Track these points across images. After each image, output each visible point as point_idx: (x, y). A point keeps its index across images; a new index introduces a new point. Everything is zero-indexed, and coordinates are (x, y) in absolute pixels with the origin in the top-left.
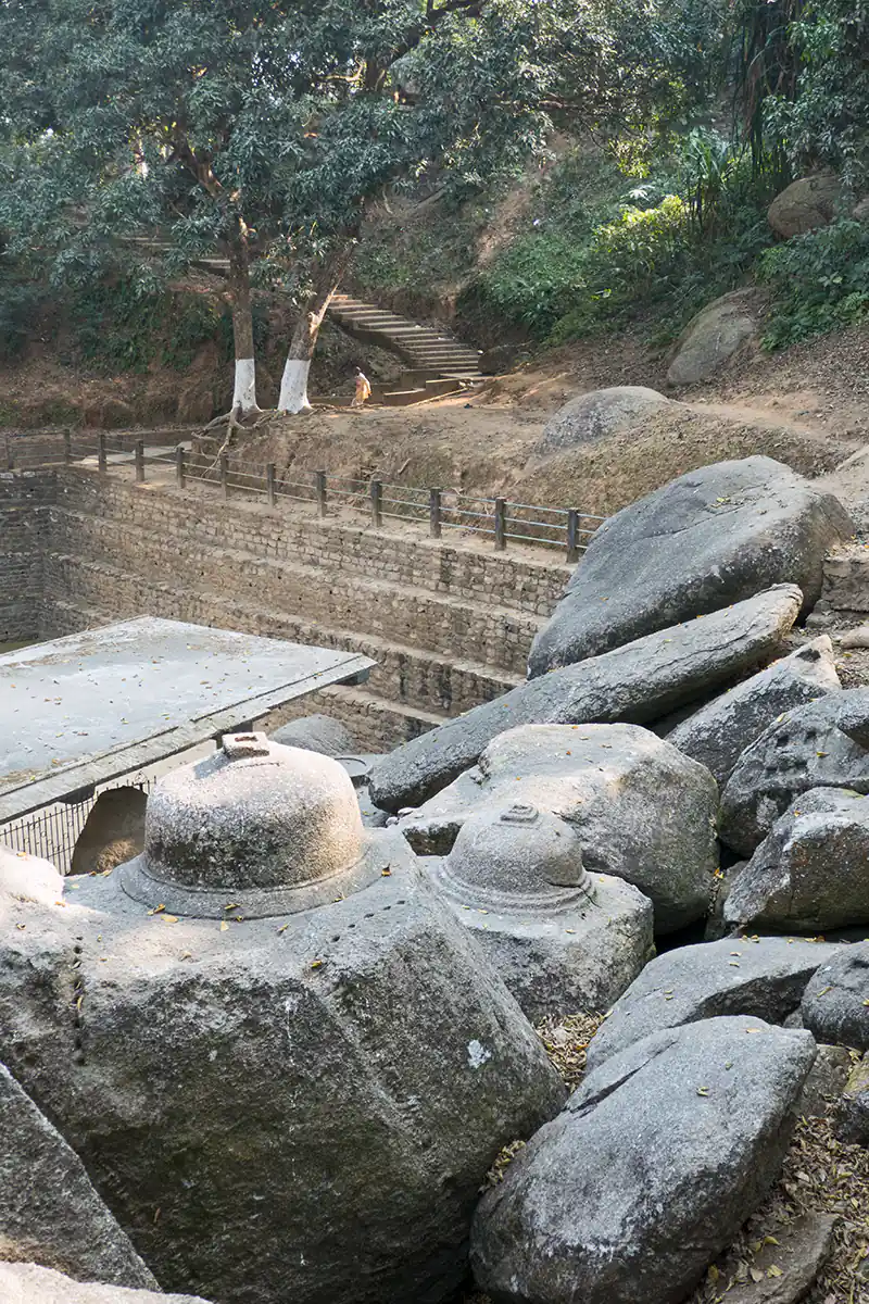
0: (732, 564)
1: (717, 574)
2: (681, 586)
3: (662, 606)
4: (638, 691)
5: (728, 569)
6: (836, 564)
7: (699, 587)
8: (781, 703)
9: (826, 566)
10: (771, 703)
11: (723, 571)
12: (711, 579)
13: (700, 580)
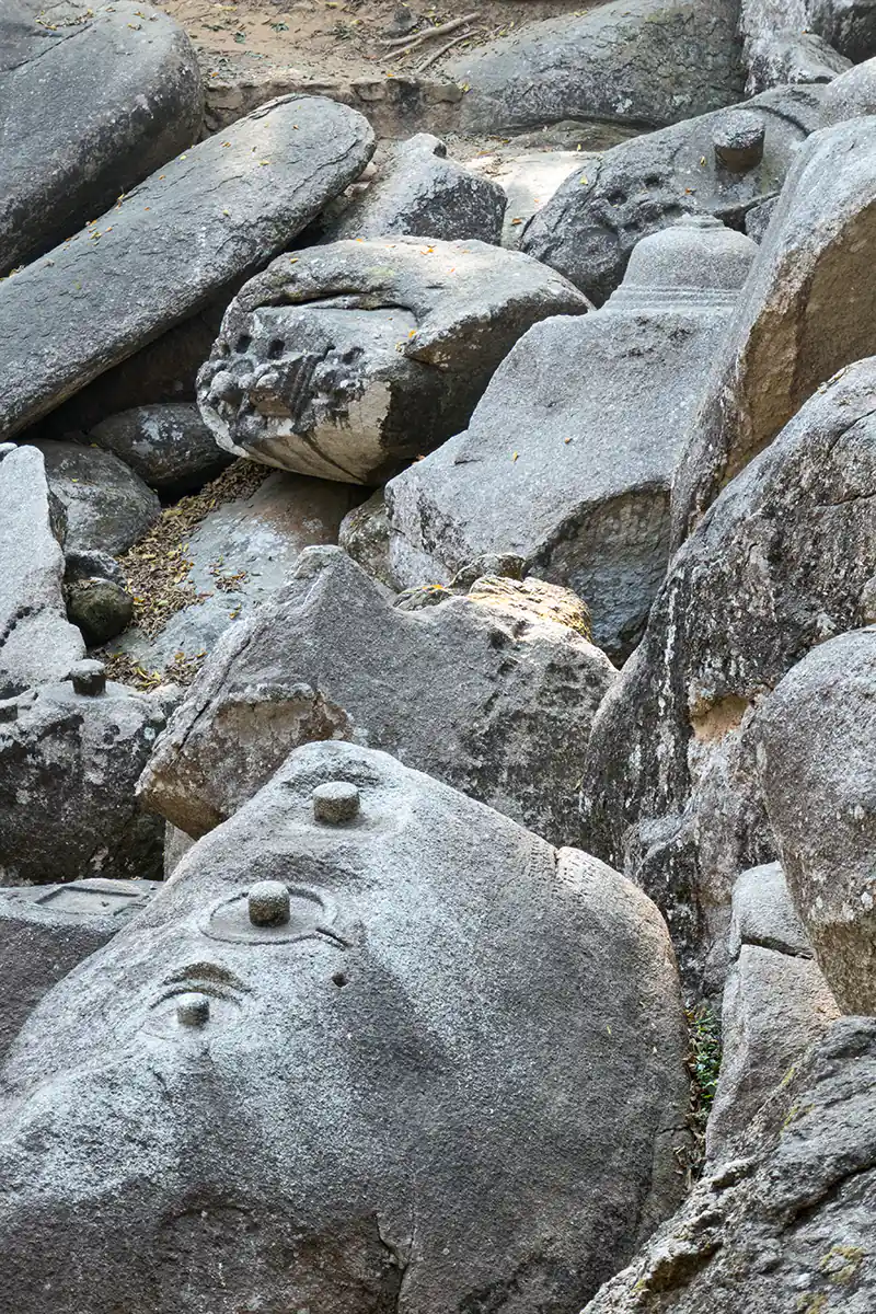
0: (160, 91)
1: (146, 107)
2: (102, 129)
3: (82, 161)
4: (284, 222)
5: (156, 98)
6: (224, 91)
7: (126, 127)
8: (455, 204)
9: (211, 95)
10: (445, 206)
11: (151, 100)
12: (139, 115)
13: (126, 116)
